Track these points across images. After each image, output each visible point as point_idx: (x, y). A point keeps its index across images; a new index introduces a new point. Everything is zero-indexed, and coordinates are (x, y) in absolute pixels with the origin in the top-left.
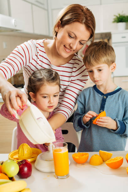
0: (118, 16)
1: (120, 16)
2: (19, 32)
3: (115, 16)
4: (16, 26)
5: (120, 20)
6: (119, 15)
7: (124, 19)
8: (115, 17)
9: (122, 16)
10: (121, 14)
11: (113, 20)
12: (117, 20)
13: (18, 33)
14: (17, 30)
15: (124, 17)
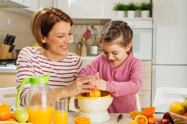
0: (119, 5)
1: (120, 5)
3: (115, 4)
4: (24, 2)
5: (120, 8)
6: (119, 3)
7: (123, 7)
8: (115, 5)
10: (121, 3)
11: (113, 8)
12: (117, 7)
13: (25, 10)
14: (24, 7)
15: (124, 6)
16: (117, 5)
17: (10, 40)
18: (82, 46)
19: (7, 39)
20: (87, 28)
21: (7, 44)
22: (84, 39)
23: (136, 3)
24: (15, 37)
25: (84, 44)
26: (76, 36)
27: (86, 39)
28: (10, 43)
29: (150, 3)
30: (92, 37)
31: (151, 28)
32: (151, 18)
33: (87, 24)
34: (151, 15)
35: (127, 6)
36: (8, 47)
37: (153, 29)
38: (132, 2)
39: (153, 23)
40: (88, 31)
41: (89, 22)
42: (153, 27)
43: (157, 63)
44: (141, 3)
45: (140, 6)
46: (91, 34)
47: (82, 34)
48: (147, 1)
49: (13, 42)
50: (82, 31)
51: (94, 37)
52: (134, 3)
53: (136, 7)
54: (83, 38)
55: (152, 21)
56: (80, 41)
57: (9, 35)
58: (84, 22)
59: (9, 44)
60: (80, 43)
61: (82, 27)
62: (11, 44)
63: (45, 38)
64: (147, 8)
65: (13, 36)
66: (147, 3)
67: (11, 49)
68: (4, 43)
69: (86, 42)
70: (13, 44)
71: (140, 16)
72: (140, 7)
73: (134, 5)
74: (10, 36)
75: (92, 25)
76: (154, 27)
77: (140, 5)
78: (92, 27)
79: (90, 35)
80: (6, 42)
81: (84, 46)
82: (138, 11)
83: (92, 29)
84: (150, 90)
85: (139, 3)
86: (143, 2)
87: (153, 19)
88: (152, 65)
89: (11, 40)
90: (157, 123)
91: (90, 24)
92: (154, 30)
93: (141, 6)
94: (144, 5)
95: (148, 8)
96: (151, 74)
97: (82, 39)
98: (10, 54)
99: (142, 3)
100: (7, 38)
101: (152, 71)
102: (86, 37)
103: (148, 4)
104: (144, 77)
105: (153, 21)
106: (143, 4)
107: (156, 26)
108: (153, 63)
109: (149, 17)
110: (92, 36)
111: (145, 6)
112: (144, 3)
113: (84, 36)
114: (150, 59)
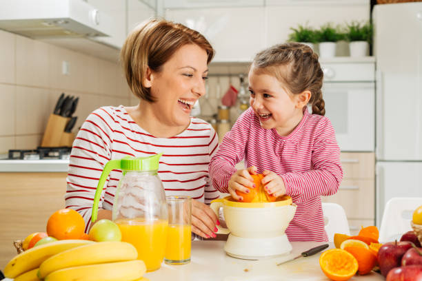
0: (299, 30)
1: (302, 31)
2: (100, 39)
3: (292, 29)
4: (98, 24)
5: (302, 37)
6: (301, 28)
7: (310, 36)
8: (292, 32)
9: (306, 31)
10: (304, 27)
11: (288, 38)
12: (295, 36)
13: (98, 42)
14: (98, 34)
15: (310, 32)
16: (296, 31)
17: (66, 106)
18: (219, 122)
19: (60, 105)
20: (230, 82)
21: (61, 114)
22: (224, 107)
23: (338, 26)
24: (77, 100)
25: (223, 118)
26: (207, 100)
27: (229, 108)
28: (68, 113)
29: (368, 25)
30: (242, 104)
31: (373, 79)
32: (372, 59)
33: (230, 75)
34: (371, 52)
35: (318, 33)
36: (62, 121)
37: (375, 82)
38: (329, 25)
39: (376, 69)
40: (233, 90)
41: (233, 70)
42: (375, 78)
43: (386, 158)
44: (349, 27)
45: (345, 32)
46: (239, 95)
47: (218, 97)
48: (363, 21)
49: (73, 110)
50: (218, 89)
51: (245, 102)
52: (333, 26)
53: (337, 35)
54: (221, 105)
55: (373, 65)
56: (216, 111)
57: (65, 96)
58: (225, 70)
59: (64, 115)
60: (215, 116)
61: (218, 82)
62: (69, 116)
63: (152, 77)
64: (361, 36)
65: (73, 98)
66: (362, 26)
67: (69, 126)
68: (55, 113)
69: (229, 114)
70: (74, 115)
71: (347, 53)
72: (347, 35)
73: (334, 31)
74: (68, 98)
75: (241, 76)
76: (379, 78)
77: (346, 30)
78: (242, 80)
79: (238, 98)
80: (59, 111)
81: (224, 121)
82: (342, 43)
83: (241, 85)
84: (373, 217)
85: (345, 26)
86: (353, 23)
87: (376, 59)
88: (376, 161)
89: (69, 106)
90: (386, 248)
91: (237, 75)
92: (379, 85)
93: (348, 31)
94: (356, 30)
95: (364, 35)
96: (373, 182)
97: (219, 108)
98: (67, 135)
99: (351, 25)
100: (62, 102)
101: (375, 176)
102: (229, 102)
103: (365, 29)
104: (358, 189)
105: (375, 63)
106: (352, 28)
107: (382, 75)
108: (379, 157)
109: (367, 55)
110: (242, 100)
111: (358, 31)
112: (356, 25)
113: (224, 101)
114: (372, 148)
